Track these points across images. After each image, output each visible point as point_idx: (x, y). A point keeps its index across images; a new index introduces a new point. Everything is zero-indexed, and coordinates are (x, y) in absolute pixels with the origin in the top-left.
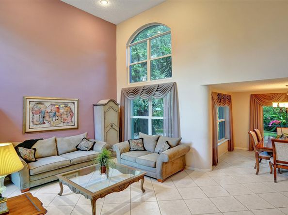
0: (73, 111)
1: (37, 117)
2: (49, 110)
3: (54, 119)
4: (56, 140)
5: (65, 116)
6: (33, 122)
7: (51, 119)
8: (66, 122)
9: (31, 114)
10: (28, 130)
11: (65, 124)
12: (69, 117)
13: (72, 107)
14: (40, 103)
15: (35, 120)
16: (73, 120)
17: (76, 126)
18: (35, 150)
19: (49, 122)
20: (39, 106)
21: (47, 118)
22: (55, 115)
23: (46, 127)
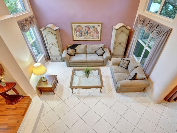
0: (98, 31)
1: (78, 33)
2: (84, 30)
3: (87, 34)
4: (86, 46)
5: (93, 33)
6: (76, 36)
7: (85, 34)
8: (93, 36)
9: (75, 32)
10: (75, 40)
11: (93, 38)
12: (96, 34)
13: (98, 28)
14: (79, 26)
15: (77, 35)
16: (98, 36)
17: (99, 39)
18: (76, 50)
19: (84, 36)
20: (79, 27)
21: (83, 34)
22: (87, 33)
23: (83, 38)
